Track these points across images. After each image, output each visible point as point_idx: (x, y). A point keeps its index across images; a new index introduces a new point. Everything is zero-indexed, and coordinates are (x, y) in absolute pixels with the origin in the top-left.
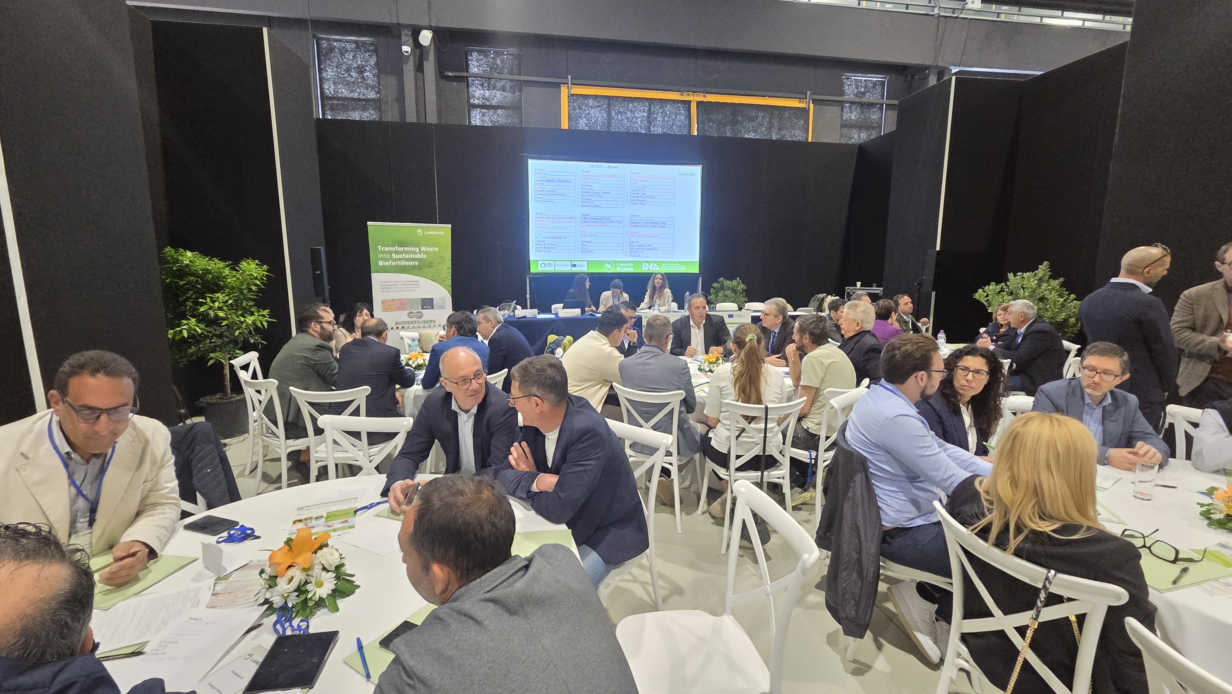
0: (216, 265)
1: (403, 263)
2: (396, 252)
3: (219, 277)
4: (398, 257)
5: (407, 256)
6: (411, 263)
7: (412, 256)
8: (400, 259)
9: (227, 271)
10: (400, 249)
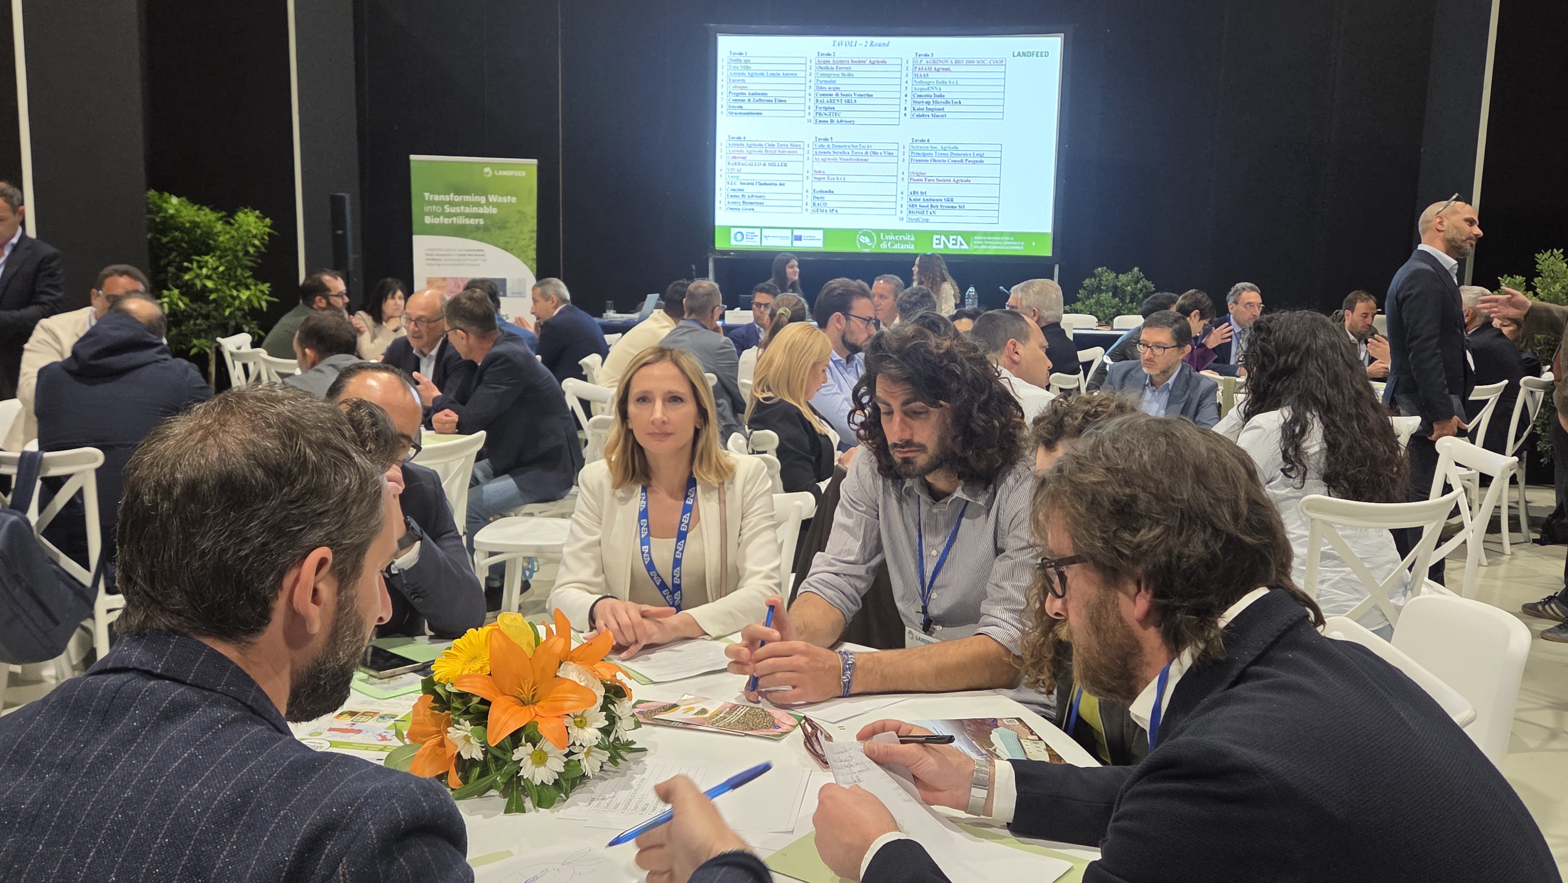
0: (206, 216)
1: (461, 221)
2: (452, 204)
3: (209, 234)
4: (453, 210)
5: (467, 210)
6: (473, 221)
7: (475, 210)
8: (456, 215)
9: (219, 226)
10: (458, 198)
